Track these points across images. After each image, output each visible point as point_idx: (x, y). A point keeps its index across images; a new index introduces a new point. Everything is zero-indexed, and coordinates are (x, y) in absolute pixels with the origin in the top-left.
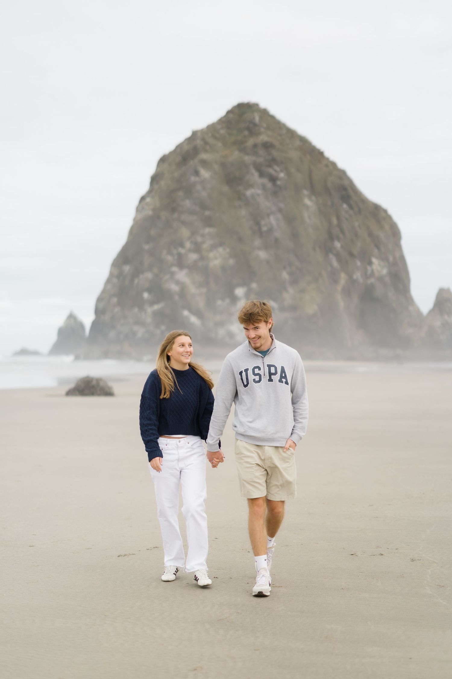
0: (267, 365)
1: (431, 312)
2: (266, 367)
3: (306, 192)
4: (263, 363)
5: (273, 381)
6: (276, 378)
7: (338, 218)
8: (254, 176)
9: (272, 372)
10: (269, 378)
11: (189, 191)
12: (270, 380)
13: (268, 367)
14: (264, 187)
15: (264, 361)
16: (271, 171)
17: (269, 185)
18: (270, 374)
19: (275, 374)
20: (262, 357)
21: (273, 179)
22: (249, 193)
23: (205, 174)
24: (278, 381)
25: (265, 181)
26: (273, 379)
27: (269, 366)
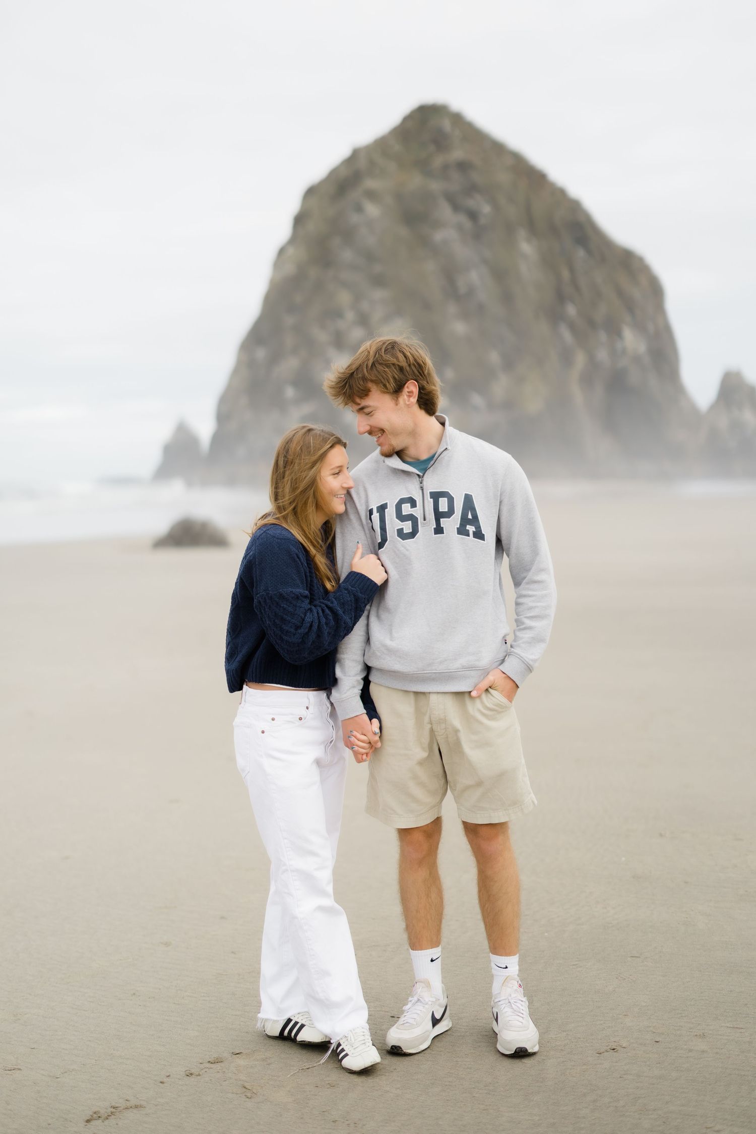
0: (431, 493)
1: (714, 407)
2: (428, 499)
3: (522, 233)
4: (422, 490)
5: (443, 533)
6: (451, 524)
7: (572, 270)
8: (445, 212)
9: (440, 511)
10: (435, 527)
11: (348, 235)
12: (439, 530)
13: (432, 500)
14: (460, 228)
15: (425, 483)
16: (471, 203)
17: (468, 224)
18: (438, 515)
19: (450, 513)
20: (418, 475)
21: (473, 216)
22: (439, 236)
23: (372, 210)
24: (456, 533)
25: (462, 219)
26: (443, 527)
27: (436, 496)
